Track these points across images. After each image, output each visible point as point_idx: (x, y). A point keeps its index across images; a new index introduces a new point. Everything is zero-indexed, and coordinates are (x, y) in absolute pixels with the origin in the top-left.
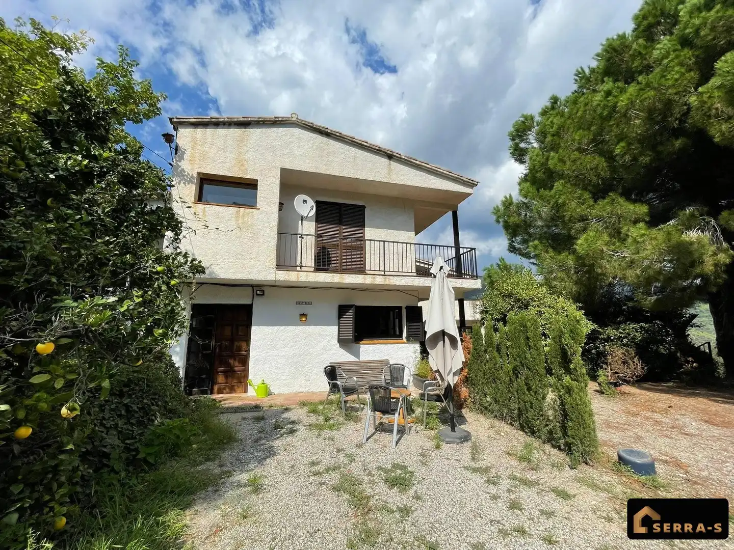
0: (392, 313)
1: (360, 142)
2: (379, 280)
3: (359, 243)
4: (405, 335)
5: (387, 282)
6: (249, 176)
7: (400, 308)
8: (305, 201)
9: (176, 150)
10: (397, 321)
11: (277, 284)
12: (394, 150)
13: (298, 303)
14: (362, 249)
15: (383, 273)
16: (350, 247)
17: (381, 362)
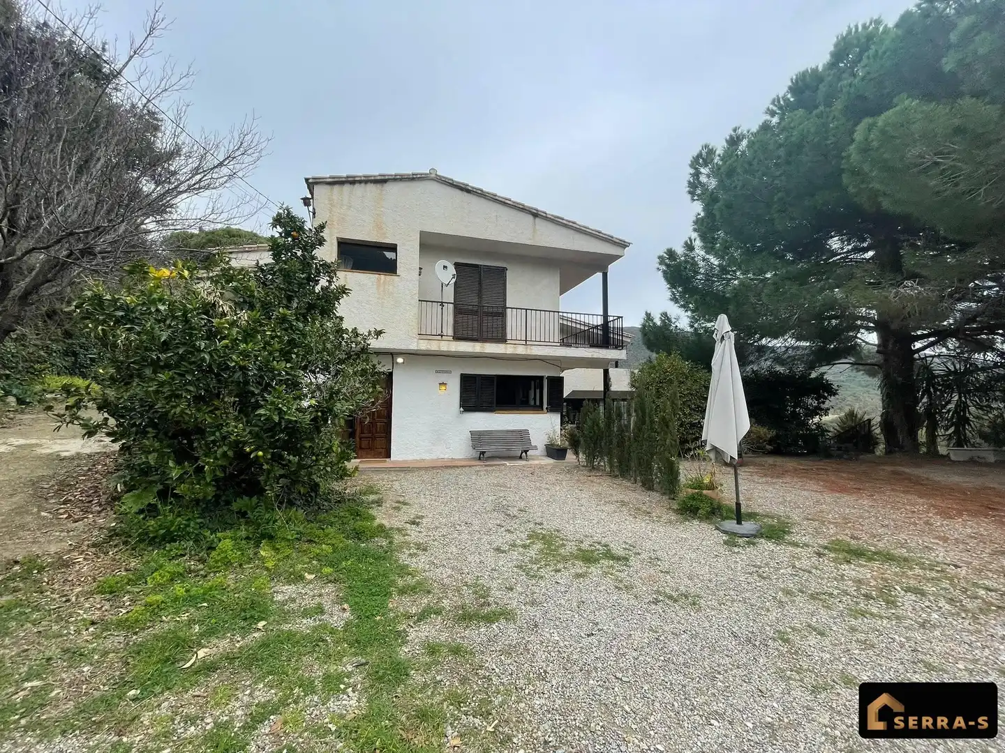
0: (533, 383)
1: (503, 200)
2: (521, 350)
3: (500, 310)
4: (545, 406)
5: (529, 352)
6: (388, 240)
7: (541, 378)
8: (445, 267)
9: (314, 214)
10: (538, 391)
11: (418, 352)
12: (539, 209)
13: (437, 372)
14: (503, 315)
15: (524, 343)
16: (492, 313)
17: (521, 431)
